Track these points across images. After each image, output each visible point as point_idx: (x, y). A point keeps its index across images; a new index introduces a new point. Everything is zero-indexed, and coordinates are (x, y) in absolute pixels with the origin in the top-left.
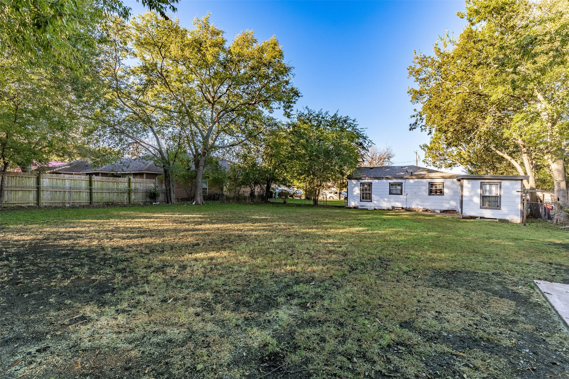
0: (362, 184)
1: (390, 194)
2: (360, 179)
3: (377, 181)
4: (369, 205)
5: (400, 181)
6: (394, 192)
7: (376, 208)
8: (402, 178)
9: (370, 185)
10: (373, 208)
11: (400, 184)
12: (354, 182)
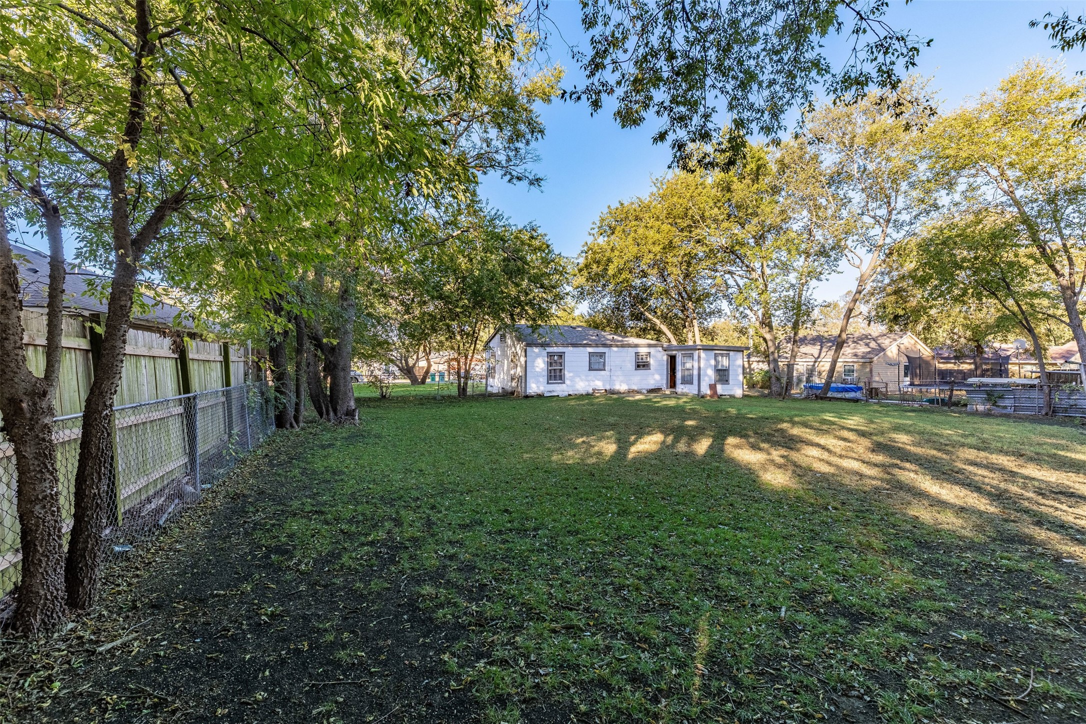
0: (550, 355)
1: (590, 370)
2: (548, 345)
3: (571, 349)
4: (560, 390)
5: (601, 350)
6: (596, 367)
7: (571, 393)
8: (605, 345)
9: (561, 355)
10: (567, 394)
11: (602, 355)
12: (536, 350)
